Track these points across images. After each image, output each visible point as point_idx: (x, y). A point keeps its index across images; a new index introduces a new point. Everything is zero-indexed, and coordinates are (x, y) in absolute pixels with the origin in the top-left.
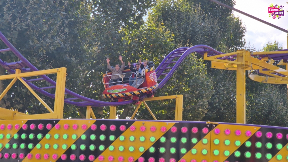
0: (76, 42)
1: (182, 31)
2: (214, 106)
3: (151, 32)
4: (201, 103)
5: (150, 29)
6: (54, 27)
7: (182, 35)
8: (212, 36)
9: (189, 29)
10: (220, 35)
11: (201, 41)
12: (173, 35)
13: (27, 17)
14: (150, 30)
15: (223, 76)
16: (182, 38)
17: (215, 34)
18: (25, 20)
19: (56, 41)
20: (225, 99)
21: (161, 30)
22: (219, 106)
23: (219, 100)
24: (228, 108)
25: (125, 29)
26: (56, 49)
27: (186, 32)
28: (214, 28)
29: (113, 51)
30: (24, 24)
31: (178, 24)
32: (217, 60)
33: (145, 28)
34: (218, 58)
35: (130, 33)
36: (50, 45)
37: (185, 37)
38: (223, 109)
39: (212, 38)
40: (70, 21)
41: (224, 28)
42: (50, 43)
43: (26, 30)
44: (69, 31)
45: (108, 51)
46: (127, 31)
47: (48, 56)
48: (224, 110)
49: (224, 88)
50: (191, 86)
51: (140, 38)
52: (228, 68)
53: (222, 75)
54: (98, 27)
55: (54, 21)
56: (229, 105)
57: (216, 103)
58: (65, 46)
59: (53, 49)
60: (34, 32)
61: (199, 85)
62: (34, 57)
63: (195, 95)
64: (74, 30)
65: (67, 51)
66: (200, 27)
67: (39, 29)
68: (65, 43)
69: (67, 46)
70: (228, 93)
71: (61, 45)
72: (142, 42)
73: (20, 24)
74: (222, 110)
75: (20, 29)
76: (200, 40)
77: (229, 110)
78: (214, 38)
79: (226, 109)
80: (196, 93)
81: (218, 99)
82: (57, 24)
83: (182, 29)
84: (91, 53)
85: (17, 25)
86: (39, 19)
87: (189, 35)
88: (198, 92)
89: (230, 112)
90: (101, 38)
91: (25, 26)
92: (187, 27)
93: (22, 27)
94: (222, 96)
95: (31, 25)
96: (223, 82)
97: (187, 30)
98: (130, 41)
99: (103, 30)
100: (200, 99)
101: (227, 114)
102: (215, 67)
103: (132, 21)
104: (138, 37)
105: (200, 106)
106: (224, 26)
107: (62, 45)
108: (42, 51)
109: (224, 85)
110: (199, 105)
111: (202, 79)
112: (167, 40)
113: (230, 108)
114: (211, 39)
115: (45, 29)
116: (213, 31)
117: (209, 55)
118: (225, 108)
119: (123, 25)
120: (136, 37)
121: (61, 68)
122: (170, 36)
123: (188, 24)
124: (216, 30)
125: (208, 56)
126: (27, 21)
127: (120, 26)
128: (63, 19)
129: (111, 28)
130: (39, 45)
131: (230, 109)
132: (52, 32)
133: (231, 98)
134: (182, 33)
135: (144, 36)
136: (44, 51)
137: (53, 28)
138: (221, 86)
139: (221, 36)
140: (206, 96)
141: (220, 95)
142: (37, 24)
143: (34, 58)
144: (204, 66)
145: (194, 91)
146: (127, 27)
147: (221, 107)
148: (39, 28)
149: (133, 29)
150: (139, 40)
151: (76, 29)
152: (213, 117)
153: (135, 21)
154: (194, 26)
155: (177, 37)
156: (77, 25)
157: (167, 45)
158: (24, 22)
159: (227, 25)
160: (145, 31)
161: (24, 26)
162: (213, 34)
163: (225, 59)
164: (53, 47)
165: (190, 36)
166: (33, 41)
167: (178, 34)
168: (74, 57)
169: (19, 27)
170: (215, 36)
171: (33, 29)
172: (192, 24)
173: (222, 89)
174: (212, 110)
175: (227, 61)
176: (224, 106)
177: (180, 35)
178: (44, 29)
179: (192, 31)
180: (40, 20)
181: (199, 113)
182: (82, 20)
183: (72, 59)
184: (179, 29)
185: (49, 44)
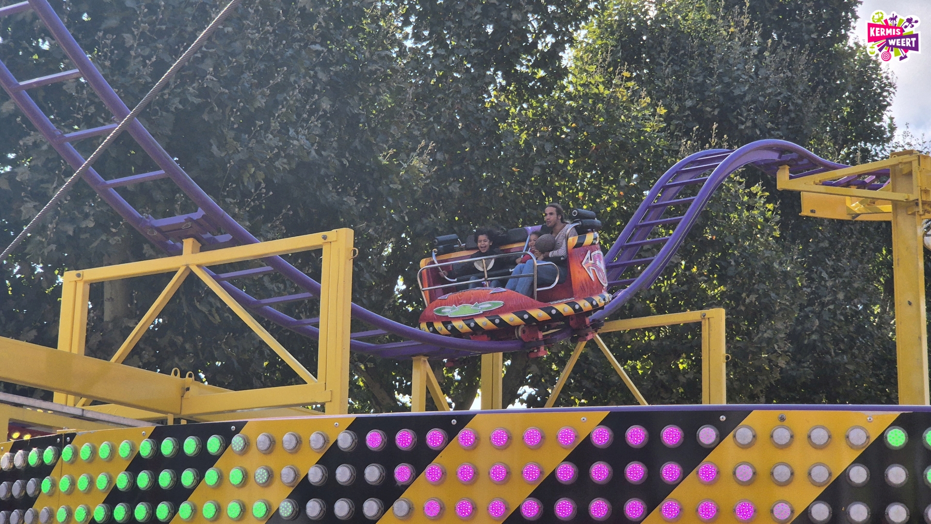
0: (357, 143)
1: (690, 96)
2: (806, 342)
3: (590, 101)
4: (765, 335)
5: (587, 94)
6: (288, 93)
7: (690, 108)
8: (791, 111)
9: (713, 89)
10: (814, 106)
11: (755, 125)
12: (662, 111)
13: (203, 66)
14: (586, 97)
15: (831, 243)
16: (690, 118)
17: (800, 101)
18: (195, 76)
19: (295, 142)
20: (842, 318)
21: (623, 96)
22: (823, 342)
23: (820, 323)
24: (851, 348)
25: (507, 97)
26: (294, 166)
27: (703, 100)
28: (794, 84)
29: (472, 168)
30: (193, 88)
31: (674, 72)
32: (823, 188)
33: (571, 89)
34: (825, 184)
35: (524, 109)
36: (277, 156)
37: (697, 115)
38: (833, 353)
39: (788, 115)
40: (336, 73)
41: (825, 80)
42: (277, 147)
43: (199, 108)
44: (332, 106)
45: (457, 168)
46: (513, 102)
47: (271, 193)
48: (837, 354)
49: (835, 280)
50: (731, 277)
51: (557, 125)
52: (858, 215)
53: (826, 238)
54: (420, 90)
55: (287, 76)
56: (852, 340)
57: (813, 333)
58: (321, 155)
59: (286, 166)
60: (223, 113)
61: (758, 275)
62: (228, 196)
63: (743, 308)
64: (348, 104)
65: (329, 173)
66: (750, 79)
67: (242, 104)
68: (321, 147)
69: (329, 156)
70: (848, 299)
71: (309, 153)
72: (563, 136)
73: (179, 90)
74: (831, 355)
75: (181, 107)
76: (749, 124)
77: (854, 356)
78: (798, 115)
79: (844, 352)
80: (747, 301)
81: (818, 318)
82: (297, 86)
83: (689, 89)
84: (406, 176)
85: (169, 94)
86: (240, 70)
87: (714, 108)
88: (753, 297)
89: (857, 359)
90: (430, 126)
91: (197, 96)
92: (704, 81)
93: (187, 100)
94: (832, 307)
95: (215, 90)
96: (830, 263)
97: (706, 93)
98: (524, 136)
99: (437, 101)
100: (761, 321)
101: (851, 367)
102: (813, 211)
103: (528, 67)
104: (552, 121)
105: (764, 345)
106: (825, 75)
107: (313, 153)
108: (253, 176)
109: (835, 273)
110: (761, 340)
111: (767, 254)
112: (645, 126)
113: (859, 349)
114: (786, 119)
115: (261, 102)
116: (792, 91)
117: (796, 172)
118: (840, 349)
119: (500, 83)
120: (544, 121)
121: (334, 231)
122: (654, 115)
123: (710, 72)
124: (802, 89)
125: (791, 178)
126: (203, 78)
127: (490, 83)
128: (315, 66)
129: (464, 92)
130: (241, 156)
131: (856, 352)
132: (284, 110)
133: (858, 313)
134: (689, 103)
135: (570, 117)
136: (261, 176)
137: (285, 99)
138: (824, 275)
139: (819, 110)
140: (780, 310)
141: (823, 305)
142: (235, 88)
143: (228, 200)
144: (769, 210)
145: (740, 294)
146: (511, 88)
147: (829, 345)
148: (240, 102)
149: (533, 93)
150: (555, 130)
151: (356, 98)
152: (803, 380)
153: (538, 67)
154: (726, 80)
155: (672, 118)
156: (359, 85)
157: (644, 145)
158: (193, 82)
159: (834, 73)
160: (571, 99)
161: (191, 94)
162: (793, 103)
163: (848, 184)
164: (285, 160)
165: (716, 113)
166: (222, 145)
167: (676, 108)
168: (352, 193)
169: (177, 100)
170: (801, 110)
171: (221, 105)
172: (721, 71)
173: (829, 284)
174: (798, 356)
175: (853, 190)
176: (836, 341)
177: (682, 109)
178: (257, 104)
179: (722, 94)
180: (243, 73)
181: (760, 369)
182: (373, 67)
183: (345, 199)
184: (677, 91)
185: (276, 151)
